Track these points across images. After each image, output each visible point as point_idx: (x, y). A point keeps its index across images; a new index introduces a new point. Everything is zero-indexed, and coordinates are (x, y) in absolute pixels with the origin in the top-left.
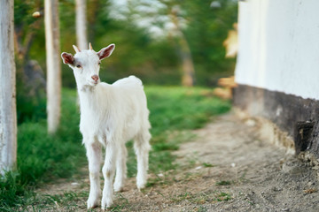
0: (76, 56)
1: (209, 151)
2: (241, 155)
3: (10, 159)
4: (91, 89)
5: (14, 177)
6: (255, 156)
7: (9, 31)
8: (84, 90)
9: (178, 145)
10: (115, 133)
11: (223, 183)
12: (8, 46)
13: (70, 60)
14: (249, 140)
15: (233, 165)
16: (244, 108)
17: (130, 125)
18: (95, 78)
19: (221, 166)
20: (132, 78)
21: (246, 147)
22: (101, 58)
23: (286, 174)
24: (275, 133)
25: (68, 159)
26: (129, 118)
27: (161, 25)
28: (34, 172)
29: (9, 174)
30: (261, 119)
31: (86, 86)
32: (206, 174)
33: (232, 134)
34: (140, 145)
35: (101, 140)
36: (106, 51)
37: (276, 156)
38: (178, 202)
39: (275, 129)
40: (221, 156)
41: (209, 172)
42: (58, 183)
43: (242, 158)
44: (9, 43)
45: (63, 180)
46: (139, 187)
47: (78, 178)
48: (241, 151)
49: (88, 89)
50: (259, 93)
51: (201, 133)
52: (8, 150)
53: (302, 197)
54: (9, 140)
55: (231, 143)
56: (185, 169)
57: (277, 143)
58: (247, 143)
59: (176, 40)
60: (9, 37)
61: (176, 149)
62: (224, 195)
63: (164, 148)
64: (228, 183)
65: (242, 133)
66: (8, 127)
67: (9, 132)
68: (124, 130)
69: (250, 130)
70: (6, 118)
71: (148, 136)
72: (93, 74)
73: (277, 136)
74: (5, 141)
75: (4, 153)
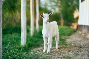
0: (43, 15)
1: (74, 41)
2: (82, 42)
3: (25, 41)
4: (47, 23)
5: (26, 46)
6: (86, 42)
7: (25, 9)
8: (45, 23)
9: (65, 39)
10: (50, 34)
11: (80, 48)
12: (25, 13)
13: (42, 16)
14: (84, 38)
15: (81, 44)
16: (81, 31)
17: (54, 33)
18: (47, 20)
19: (78, 44)
20: (54, 22)
21: (83, 40)
22: (49, 16)
25: (38, 42)
26: (54, 31)
27: (55, 9)
28: (31, 45)
29: (25, 45)
30: (86, 33)
31: (45, 22)
32: (75, 46)
33: (79, 37)
34: (56, 38)
35: (47, 36)
36: (51, 14)
38: (69, 52)
40: (77, 42)
41: (76, 45)
42: (37, 48)
43: (83, 43)
44: (25, 12)
45: (38, 47)
46: (56, 48)
47: (42, 47)
48: (82, 41)
49: (46, 23)
50: (86, 27)
51: (71, 37)
52: (24, 39)
54: (25, 37)
55: (79, 39)
56: (69, 45)
58: (83, 39)
59: (59, 14)
60: (25, 10)
61: (65, 40)
62: (81, 50)
63: (62, 40)
65: (81, 37)
66: (25, 33)
67: (25, 34)
68: (52, 34)
69: (83, 36)
70: (24, 31)
71: (58, 36)
72: (47, 19)
74: (24, 37)
75: (23, 40)
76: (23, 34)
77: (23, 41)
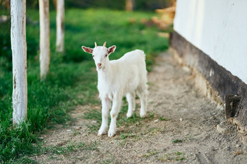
3: (23, 112)
5: (27, 126)
7: (23, 22)
11: (177, 141)
12: (22, 33)
15: (181, 119)
16: (181, 56)
22: (109, 52)
23: (220, 134)
24: (207, 88)
28: (40, 121)
29: (23, 125)
35: (110, 97)
36: (111, 49)
37: (209, 109)
38: (147, 158)
39: (207, 85)
50: (194, 50)
53: (233, 159)
54: (22, 99)
57: (209, 96)
58: (187, 92)
62: (179, 153)
64: (181, 141)
66: (22, 90)
67: (22, 94)
70: (21, 84)
73: (209, 90)
74: (19, 100)
75: (18, 108)
76: (17, 93)
77: (19, 113)
